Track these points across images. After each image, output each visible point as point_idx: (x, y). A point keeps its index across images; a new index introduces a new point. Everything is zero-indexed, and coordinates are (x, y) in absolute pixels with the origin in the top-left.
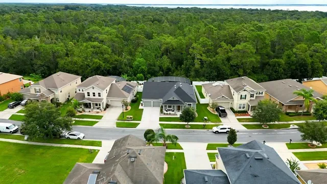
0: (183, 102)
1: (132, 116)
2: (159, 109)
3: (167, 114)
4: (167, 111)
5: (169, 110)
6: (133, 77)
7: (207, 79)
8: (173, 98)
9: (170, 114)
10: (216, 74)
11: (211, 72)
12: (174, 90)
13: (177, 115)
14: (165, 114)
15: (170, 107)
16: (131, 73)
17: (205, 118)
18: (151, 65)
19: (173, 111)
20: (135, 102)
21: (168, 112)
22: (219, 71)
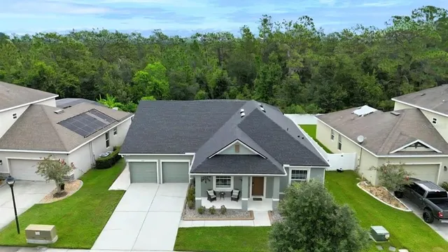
0: (275, 163)
1: (49, 228)
2: (181, 191)
3: (212, 212)
4: (211, 199)
5: (222, 195)
6: (131, 103)
7: (323, 107)
8: (237, 146)
9: (224, 211)
10: (345, 93)
11: (332, 89)
12: (240, 121)
13: (251, 215)
14: (202, 211)
15: (223, 181)
16: (124, 93)
17: (380, 230)
18: (178, 79)
19: (237, 199)
20: (108, 165)
21: (217, 205)
22: (352, 87)
